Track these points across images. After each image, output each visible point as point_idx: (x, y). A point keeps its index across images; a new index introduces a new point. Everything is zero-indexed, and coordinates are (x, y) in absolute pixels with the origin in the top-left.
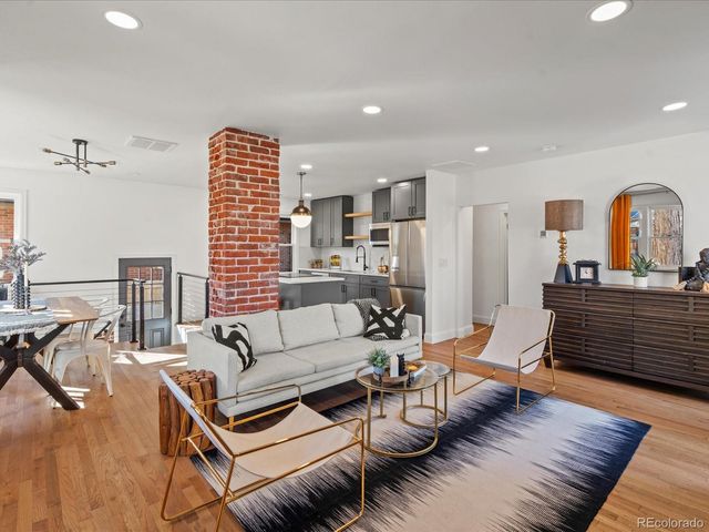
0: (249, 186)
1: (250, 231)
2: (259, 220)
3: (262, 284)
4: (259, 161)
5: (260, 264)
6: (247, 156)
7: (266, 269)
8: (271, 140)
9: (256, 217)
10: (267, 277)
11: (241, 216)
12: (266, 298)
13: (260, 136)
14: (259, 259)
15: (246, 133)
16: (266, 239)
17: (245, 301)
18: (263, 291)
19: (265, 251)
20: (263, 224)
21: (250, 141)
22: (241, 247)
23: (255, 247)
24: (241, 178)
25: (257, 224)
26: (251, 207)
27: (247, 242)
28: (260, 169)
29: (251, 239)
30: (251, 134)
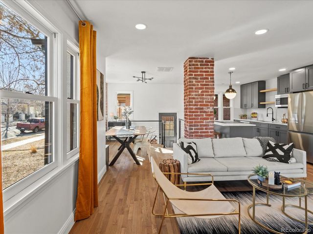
0: (199, 82)
1: (200, 102)
2: (204, 97)
3: (205, 125)
4: (204, 70)
5: (205, 117)
6: (198, 68)
7: (208, 119)
8: (210, 59)
9: (203, 95)
10: (208, 122)
11: (196, 95)
12: (208, 132)
13: (204, 58)
14: (204, 114)
15: (198, 58)
16: (208, 105)
17: (198, 132)
18: (206, 129)
19: (207, 110)
20: (206, 98)
21: (200, 61)
22: (196, 109)
23: (202, 109)
24: (196, 79)
25: (203, 99)
26: (200, 91)
27: (199, 107)
28: (204, 74)
29: (201, 105)
30: (200, 58)
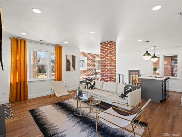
0: (104, 54)
1: (105, 64)
2: (106, 61)
3: (107, 75)
4: (106, 48)
5: (107, 71)
6: (104, 47)
7: (108, 72)
8: (109, 42)
9: (106, 60)
10: (108, 74)
11: (103, 60)
12: (108, 79)
13: (106, 42)
14: (106, 69)
15: (104, 43)
16: (108, 65)
17: (104, 78)
18: (107, 77)
19: (107, 68)
20: (107, 62)
21: (104, 44)
22: (103, 67)
23: (105, 67)
24: (103, 53)
25: (106, 62)
26: (105, 58)
27: (104, 66)
28: (106, 49)
29: (105, 65)
30: (105, 42)
